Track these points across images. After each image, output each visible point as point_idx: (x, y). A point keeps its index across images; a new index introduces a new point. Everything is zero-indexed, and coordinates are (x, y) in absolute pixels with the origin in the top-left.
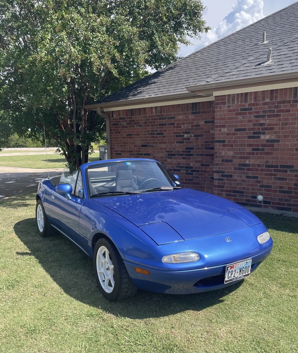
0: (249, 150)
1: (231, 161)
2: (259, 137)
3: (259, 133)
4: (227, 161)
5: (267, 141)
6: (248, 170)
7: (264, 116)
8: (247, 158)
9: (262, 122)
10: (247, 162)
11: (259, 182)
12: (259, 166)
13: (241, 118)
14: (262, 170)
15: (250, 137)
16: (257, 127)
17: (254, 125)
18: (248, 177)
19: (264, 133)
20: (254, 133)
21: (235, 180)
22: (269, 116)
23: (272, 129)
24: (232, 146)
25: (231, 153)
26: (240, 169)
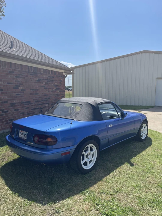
0: (14, 95)
1: (7, 102)
2: (18, 88)
3: (18, 86)
4: (4, 102)
5: (21, 90)
6: (15, 106)
7: (19, 77)
8: (14, 100)
9: (19, 80)
10: (14, 102)
11: (19, 112)
12: (19, 103)
13: (10, 76)
14: (21, 105)
15: (14, 88)
16: (17, 82)
17: (16, 81)
18: (15, 110)
19: (20, 86)
20: (16, 86)
21: (10, 113)
22: (21, 77)
23: (22, 84)
24: (6, 93)
25: (6, 97)
26: (12, 106)
